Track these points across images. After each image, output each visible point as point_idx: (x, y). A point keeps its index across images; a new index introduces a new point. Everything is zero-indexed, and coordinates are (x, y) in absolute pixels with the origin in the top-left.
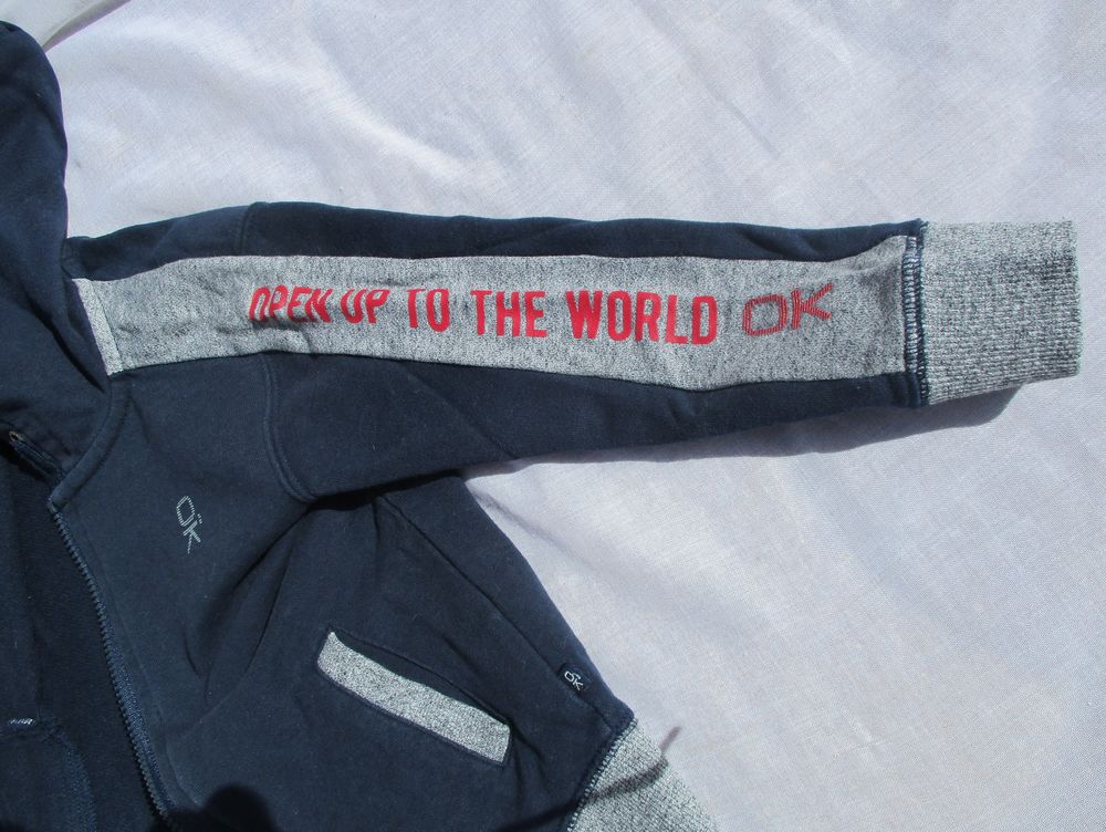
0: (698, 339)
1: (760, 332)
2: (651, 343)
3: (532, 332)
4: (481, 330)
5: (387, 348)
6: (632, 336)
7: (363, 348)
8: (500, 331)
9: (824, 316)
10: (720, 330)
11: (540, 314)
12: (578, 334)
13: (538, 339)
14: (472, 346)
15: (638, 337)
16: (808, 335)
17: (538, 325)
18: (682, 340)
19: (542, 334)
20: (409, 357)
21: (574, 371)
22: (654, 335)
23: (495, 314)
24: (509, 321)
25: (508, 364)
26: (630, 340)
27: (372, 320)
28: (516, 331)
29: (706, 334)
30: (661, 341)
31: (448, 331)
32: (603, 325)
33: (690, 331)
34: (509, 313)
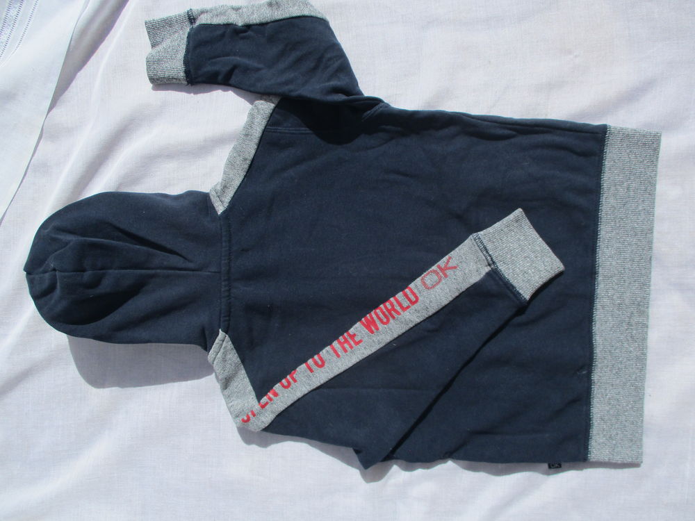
0: (413, 303)
1: (433, 286)
2: (400, 316)
3: (357, 343)
4: (338, 356)
5: (308, 387)
6: (391, 318)
7: (299, 395)
8: (345, 351)
9: (455, 268)
10: (418, 295)
11: (355, 335)
12: (372, 332)
13: (360, 344)
14: (339, 364)
15: (393, 317)
16: (454, 277)
17: (357, 339)
18: (408, 307)
19: (360, 341)
20: (319, 384)
21: (381, 345)
22: (398, 313)
23: (340, 347)
24: (346, 346)
25: (358, 361)
26: (391, 321)
27: (295, 381)
28: (351, 347)
29: (415, 299)
30: (402, 313)
31: (326, 365)
32: (378, 322)
33: (408, 302)
34: (344, 343)
